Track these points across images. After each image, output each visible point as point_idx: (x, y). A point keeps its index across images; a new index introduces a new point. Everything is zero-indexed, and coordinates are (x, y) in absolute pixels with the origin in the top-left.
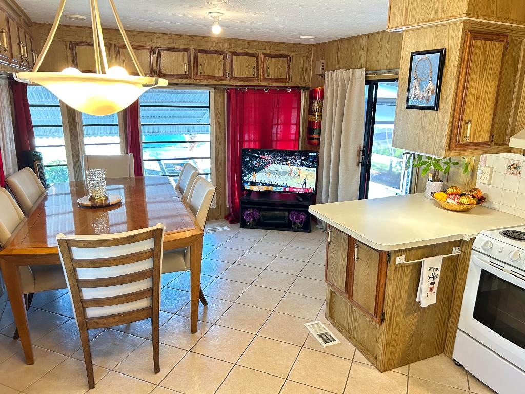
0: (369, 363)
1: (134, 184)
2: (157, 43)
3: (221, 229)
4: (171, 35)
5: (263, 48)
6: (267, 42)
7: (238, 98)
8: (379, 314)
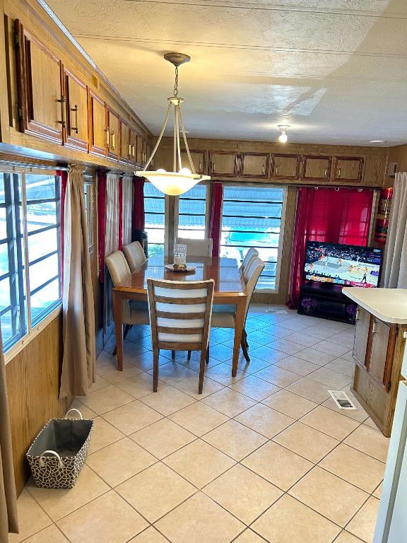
0: (377, 429)
1: (210, 263)
2: (242, 149)
3: (281, 312)
4: (255, 142)
5: (336, 151)
6: (341, 146)
7: (309, 195)
8: (387, 382)
